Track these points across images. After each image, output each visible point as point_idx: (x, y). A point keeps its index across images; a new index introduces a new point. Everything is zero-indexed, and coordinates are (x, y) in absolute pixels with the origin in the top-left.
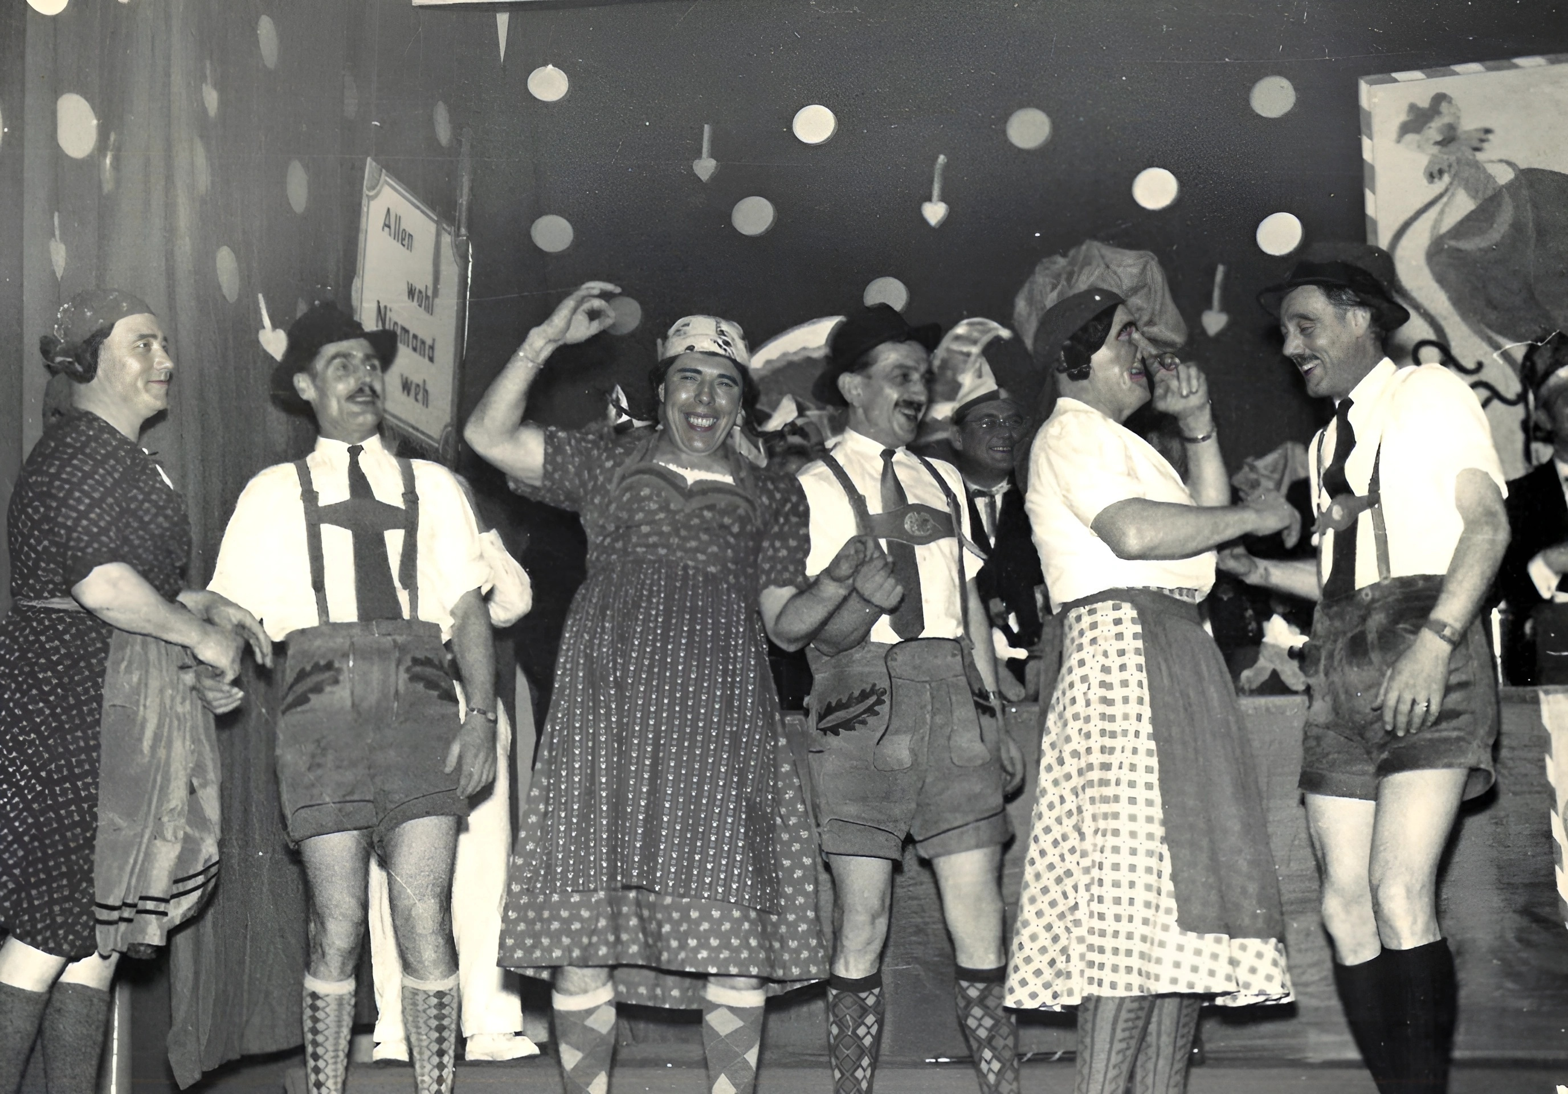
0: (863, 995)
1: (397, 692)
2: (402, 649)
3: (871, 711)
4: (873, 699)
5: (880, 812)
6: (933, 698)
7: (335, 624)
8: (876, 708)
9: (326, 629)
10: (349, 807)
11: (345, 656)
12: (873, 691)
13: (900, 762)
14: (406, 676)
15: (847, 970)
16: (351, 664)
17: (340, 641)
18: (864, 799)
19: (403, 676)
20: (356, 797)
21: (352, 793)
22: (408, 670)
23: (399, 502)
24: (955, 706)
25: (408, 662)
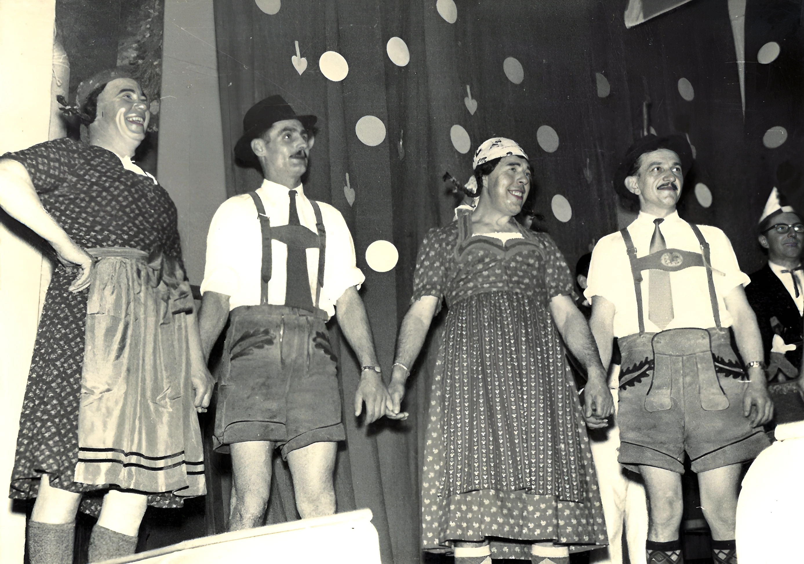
0: (669, 553)
1: (308, 354)
2: (311, 325)
3: (644, 374)
4: (646, 367)
5: (649, 437)
6: (683, 366)
7: (271, 305)
8: (647, 372)
9: (266, 308)
10: (272, 426)
11: (278, 326)
12: (647, 362)
13: (662, 405)
14: (314, 344)
15: (657, 537)
16: (281, 332)
17: (275, 317)
18: (639, 429)
19: (312, 344)
20: (275, 420)
21: (275, 417)
22: (314, 340)
23: (314, 229)
24: (700, 371)
25: (314, 335)
